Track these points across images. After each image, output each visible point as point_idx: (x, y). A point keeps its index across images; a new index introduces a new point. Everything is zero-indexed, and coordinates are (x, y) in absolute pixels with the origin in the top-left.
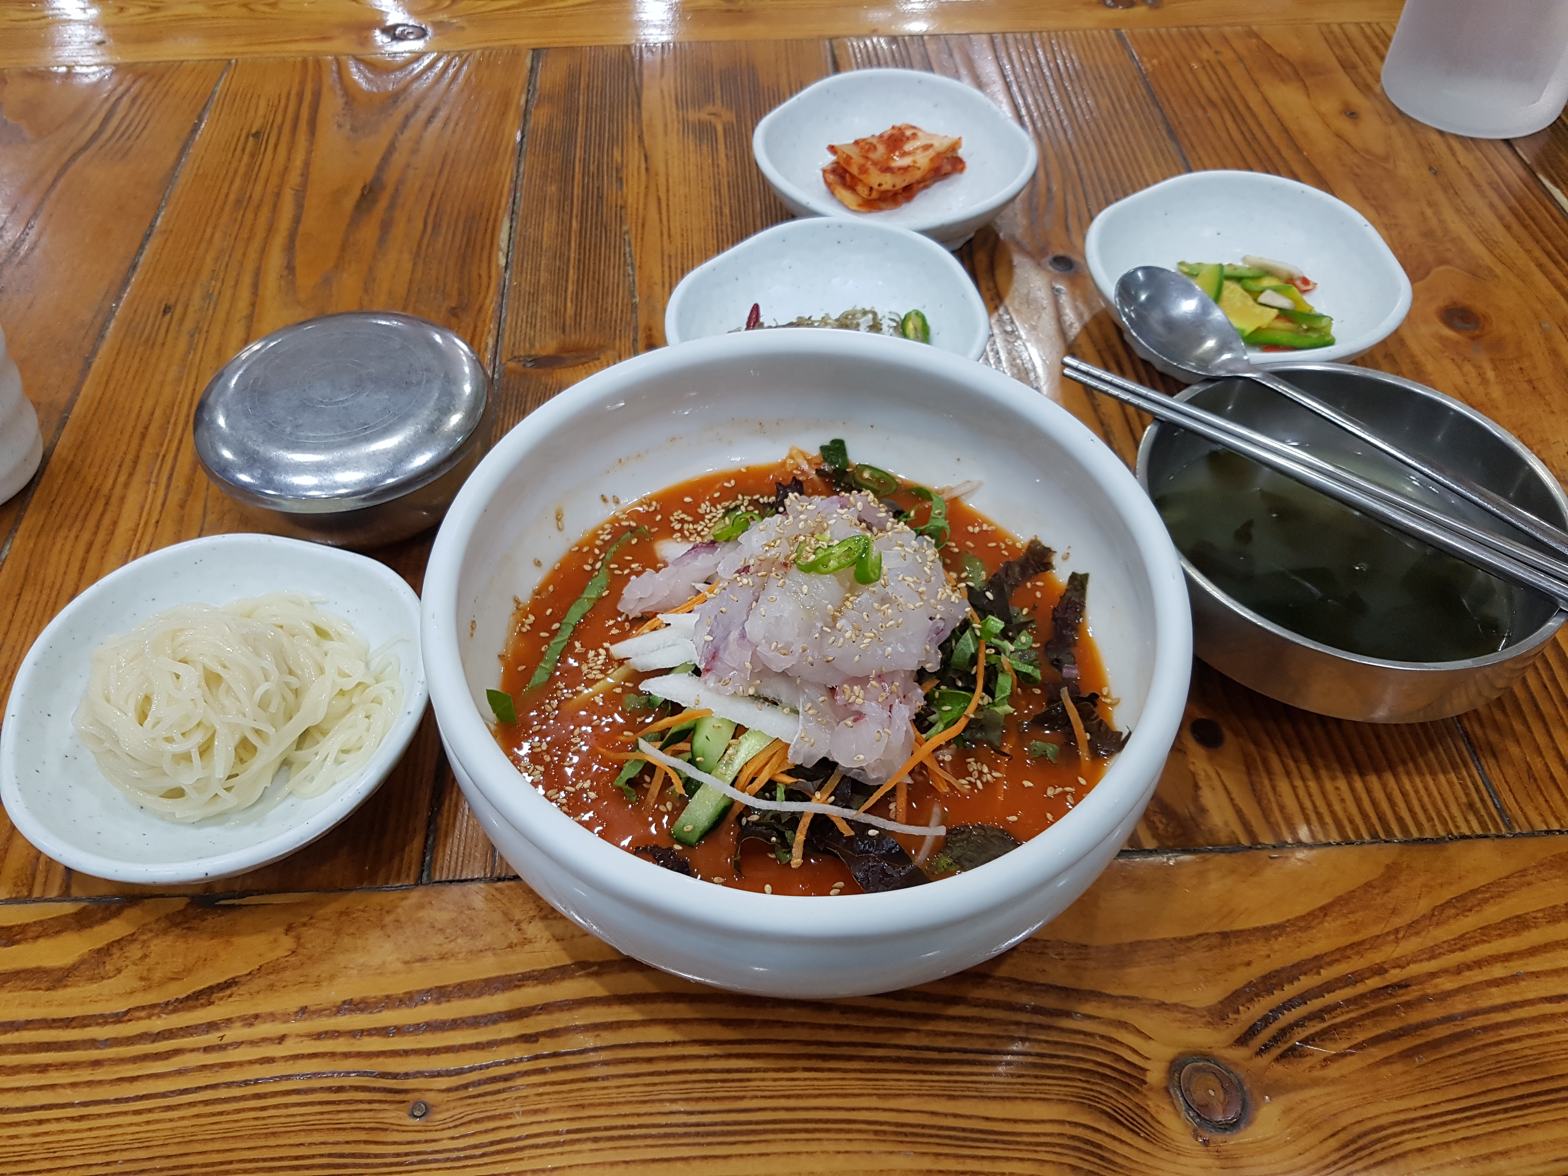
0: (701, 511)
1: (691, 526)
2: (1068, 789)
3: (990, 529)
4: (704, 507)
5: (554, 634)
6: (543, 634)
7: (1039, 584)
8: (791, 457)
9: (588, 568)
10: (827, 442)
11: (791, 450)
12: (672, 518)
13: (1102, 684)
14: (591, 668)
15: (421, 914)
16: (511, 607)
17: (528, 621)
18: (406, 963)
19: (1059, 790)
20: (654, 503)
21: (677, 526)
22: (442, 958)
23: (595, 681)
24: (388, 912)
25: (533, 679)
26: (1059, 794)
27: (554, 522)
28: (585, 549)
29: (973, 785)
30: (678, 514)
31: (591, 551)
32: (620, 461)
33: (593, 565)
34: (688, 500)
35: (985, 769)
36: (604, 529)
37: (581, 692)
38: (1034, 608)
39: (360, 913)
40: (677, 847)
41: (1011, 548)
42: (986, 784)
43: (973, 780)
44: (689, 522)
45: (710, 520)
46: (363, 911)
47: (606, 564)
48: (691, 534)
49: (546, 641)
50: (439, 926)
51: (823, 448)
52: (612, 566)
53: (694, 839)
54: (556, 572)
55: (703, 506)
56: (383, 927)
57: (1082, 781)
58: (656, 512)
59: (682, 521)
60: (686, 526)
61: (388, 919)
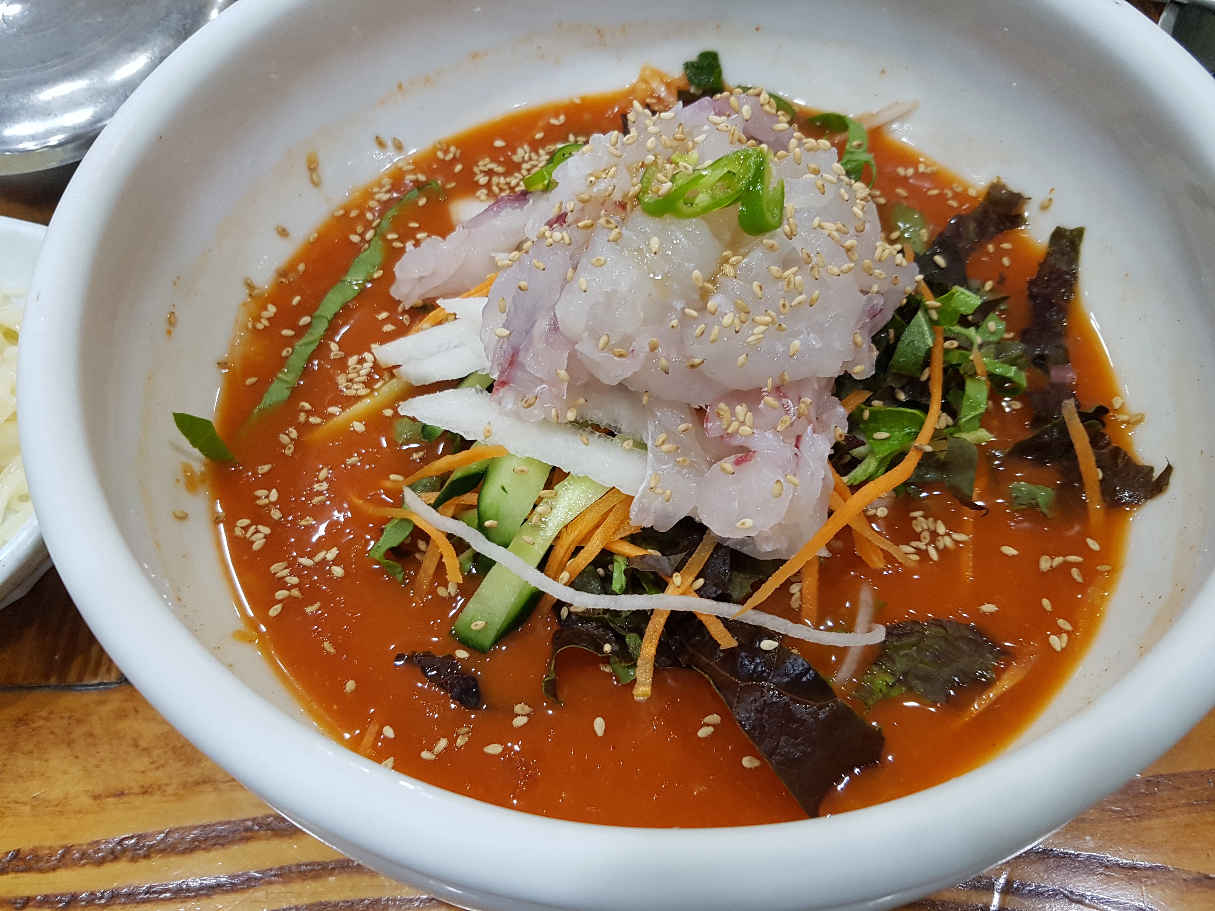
0: (516, 158)
1: (502, 180)
2: (1072, 558)
3: (928, 170)
4: (522, 152)
5: (301, 331)
6: (287, 332)
7: (1006, 246)
8: (644, 80)
9: (355, 238)
10: (693, 56)
11: (644, 70)
12: (476, 170)
13: (1112, 394)
14: (351, 380)
15: (123, 725)
16: (241, 294)
17: (265, 314)
18: (97, 797)
19: (1058, 560)
20: (453, 149)
21: (483, 180)
22: (145, 791)
23: (358, 398)
24: (79, 721)
25: (266, 396)
26: (1059, 566)
27: (305, 173)
28: (354, 214)
29: (922, 553)
30: (486, 163)
31: (361, 216)
32: (400, 86)
33: (362, 235)
34: (499, 143)
35: (941, 529)
36: (381, 186)
37: (333, 415)
38: (1001, 281)
39: (42, 722)
40: (462, 654)
41: (962, 197)
42: (943, 552)
43: (922, 546)
44: (498, 174)
45: (529, 170)
46: (46, 719)
47: (380, 234)
48: (501, 190)
49: (289, 342)
50: (143, 744)
51: (688, 66)
52: (390, 236)
53: (487, 640)
54: (311, 245)
55: (520, 151)
56: (70, 743)
57: (1093, 545)
58: (454, 160)
59: (490, 173)
60: (495, 180)
61: (79, 731)
